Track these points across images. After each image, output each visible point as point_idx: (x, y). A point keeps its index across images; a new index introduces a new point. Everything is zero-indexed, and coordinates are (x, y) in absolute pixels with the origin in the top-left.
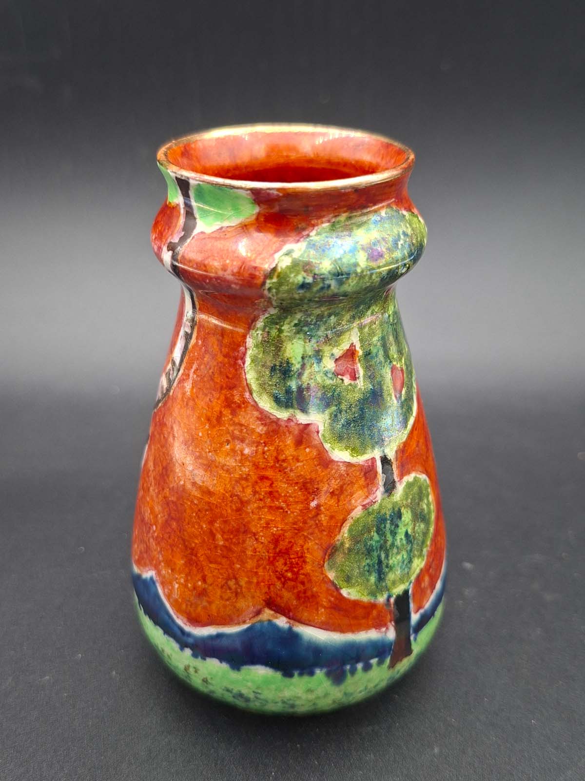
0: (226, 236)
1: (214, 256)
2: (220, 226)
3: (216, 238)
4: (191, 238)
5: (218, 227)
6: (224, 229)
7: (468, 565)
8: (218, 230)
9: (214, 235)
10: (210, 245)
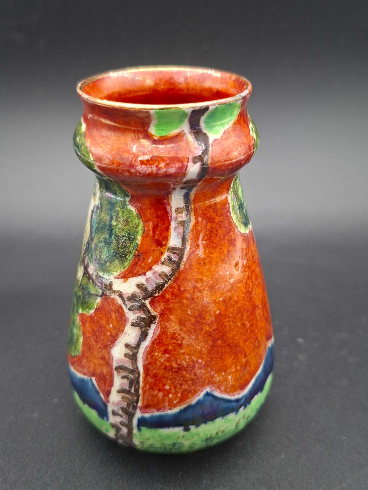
0: (230, 135)
1: (232, 149)
2: (224, 131)
3: (226, 138)
4: (211, 146)
5: (223, 132)
6: (226, 131)
7: (300, 340)
8: (223, 134)
9: (224, 137)
10: (226, 144)
